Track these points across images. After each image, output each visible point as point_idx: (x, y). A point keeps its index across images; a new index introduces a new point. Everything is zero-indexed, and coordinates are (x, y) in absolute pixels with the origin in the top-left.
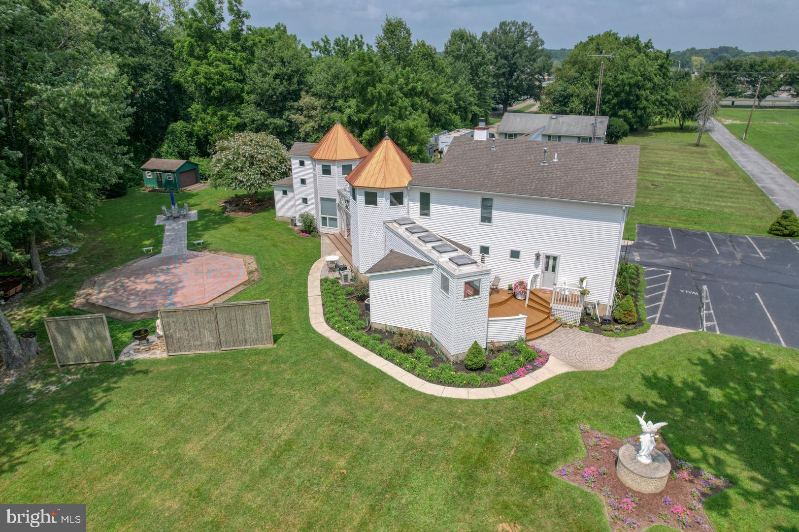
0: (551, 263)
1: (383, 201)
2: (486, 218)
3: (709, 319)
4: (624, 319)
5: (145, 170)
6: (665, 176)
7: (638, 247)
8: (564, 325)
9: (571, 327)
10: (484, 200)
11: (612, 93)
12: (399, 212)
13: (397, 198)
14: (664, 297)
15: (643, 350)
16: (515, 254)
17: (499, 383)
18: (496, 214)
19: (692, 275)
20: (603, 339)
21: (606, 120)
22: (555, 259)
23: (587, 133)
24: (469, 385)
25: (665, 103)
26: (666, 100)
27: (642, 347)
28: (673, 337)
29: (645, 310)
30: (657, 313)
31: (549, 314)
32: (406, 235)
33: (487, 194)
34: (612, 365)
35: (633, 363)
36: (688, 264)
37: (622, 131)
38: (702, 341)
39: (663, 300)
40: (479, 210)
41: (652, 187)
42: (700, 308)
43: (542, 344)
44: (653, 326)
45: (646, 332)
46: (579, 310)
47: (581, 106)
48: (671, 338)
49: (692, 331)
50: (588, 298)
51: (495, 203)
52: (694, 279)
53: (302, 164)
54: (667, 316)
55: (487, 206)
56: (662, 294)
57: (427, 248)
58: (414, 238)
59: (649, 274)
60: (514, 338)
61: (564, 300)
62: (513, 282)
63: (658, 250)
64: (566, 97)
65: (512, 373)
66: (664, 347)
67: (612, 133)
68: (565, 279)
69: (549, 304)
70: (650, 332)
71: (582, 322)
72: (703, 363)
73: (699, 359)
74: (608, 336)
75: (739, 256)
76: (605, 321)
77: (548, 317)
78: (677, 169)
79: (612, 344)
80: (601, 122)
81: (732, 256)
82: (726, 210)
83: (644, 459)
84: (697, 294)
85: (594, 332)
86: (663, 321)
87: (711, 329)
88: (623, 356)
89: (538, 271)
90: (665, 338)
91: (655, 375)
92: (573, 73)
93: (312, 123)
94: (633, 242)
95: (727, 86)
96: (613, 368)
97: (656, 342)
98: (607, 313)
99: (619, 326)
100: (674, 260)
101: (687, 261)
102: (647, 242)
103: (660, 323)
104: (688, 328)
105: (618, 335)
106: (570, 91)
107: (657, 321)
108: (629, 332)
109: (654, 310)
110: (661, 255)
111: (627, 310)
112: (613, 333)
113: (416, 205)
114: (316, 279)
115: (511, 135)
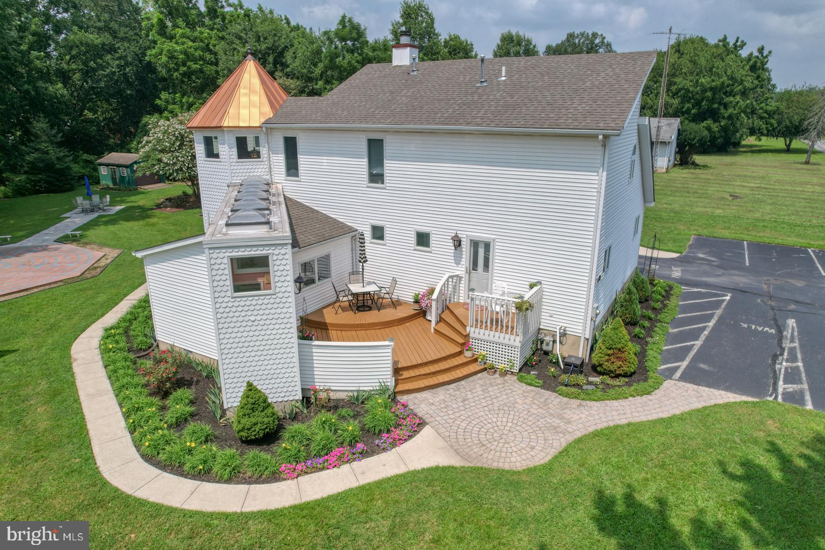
0: (481, 256)
1: (227, 152)
2: (376, 177)
3: (791, 376)
4: (607, 366)
5: (101, 165)
6: (752, 189)
7: (685, 261)
8: (490, 369)
9: (504, 373)
10: (370, 142)
11: (692, 101)
12: (254, 169)
14: (706, 333)
15: (627, 431)
16: (423, 239)
17: (275, 477)
18: (390, 166)
19: (770, 302)
20: (554, 399)
22: (487, 246)
25: (766, 115)
26: (766, 112)
27: (629, 425)
28: (705, 408)
29: (661, 352)
30: (683, 360)
31: (465, 344)
33: (375, 127)
34: (546, 460)
35: (593, 459)
36: (765, 287)
37: (698, 138)
38: (770, 422)
39: (703, 337)
40: (364, 162)
41: (730, 198)
42: (775, 357)
43: (426, 402)
44: (667, 383)
45: (649, 393)
46: (516, 341)
48: (698, 410)
49: (750, 399)
50: (544, 321)
52: (773, 309)
54: (702, 366)
56: (704, 328)
60: (368, 385)
62: (422, 289)
63: (717, 266)
66: (677, 428)
67: (685, 140)
68: (505, 284)
69: (464, 326)
70: (658, 393)
71: (526, 366)
73: (746, 464)
74: (567, 395)
76: (569, 367)
77: (460, 353)
78: (773, 183)
79: (568, 414)
80: (669, 125)
84: (773, 331)
85: (543, 387)
86: (691, 376)
87: (794, 397)
88: (579, 441)
89: (461, 270)
90: (687, 408)
91: (629, 498)
94: (678, 255)
96: (544, 466)
97: (665, 415)
98: (581, 353)
99: (597, 379)
101: (765, 284)
102: (701, 256)
103: (684, 378)
104: (743, 392)
105: (589, 397)
107: (678, 374)
108: (611, 392)
109: (680, 355)
110: (720, 272)
111: (617, 352)
112: (578, 392)
113: (279, 160)
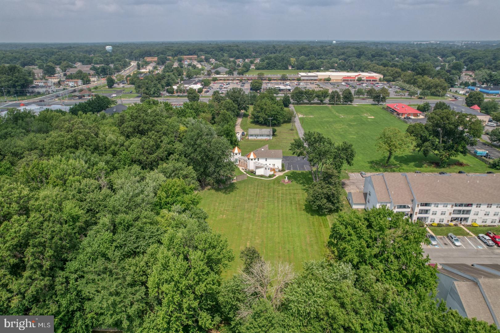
0: (274, 165)
1: (253, 160)
2: (266, 161)
8: (277, 172)
12: (255, 161)
13: (255, 159)
16: (270, 164)
20: (281, 172)
21: (271, 128)
23: (268, 134)
24: (270, 178)
32: (258, 164)
33: (266, 157)
35: (285, 174)
43: (275, 174)
55: (266, 159)
59: (285, 164)
61: (276, 169)
62: (271, 168)
63: (286, 161)
65: (274, 177)
84: (290, 166)
92: (259, 110)
94: (283, 161)
95: (300, 99)
98: (281, 170)
100: (288, 162)
101: (290, 162)
105: (283, 172)
106: (259, 115)
109: (286, 168)
111: (283, 169)
113: (257, 160)
114: (243, 171)
115: (252, 135)
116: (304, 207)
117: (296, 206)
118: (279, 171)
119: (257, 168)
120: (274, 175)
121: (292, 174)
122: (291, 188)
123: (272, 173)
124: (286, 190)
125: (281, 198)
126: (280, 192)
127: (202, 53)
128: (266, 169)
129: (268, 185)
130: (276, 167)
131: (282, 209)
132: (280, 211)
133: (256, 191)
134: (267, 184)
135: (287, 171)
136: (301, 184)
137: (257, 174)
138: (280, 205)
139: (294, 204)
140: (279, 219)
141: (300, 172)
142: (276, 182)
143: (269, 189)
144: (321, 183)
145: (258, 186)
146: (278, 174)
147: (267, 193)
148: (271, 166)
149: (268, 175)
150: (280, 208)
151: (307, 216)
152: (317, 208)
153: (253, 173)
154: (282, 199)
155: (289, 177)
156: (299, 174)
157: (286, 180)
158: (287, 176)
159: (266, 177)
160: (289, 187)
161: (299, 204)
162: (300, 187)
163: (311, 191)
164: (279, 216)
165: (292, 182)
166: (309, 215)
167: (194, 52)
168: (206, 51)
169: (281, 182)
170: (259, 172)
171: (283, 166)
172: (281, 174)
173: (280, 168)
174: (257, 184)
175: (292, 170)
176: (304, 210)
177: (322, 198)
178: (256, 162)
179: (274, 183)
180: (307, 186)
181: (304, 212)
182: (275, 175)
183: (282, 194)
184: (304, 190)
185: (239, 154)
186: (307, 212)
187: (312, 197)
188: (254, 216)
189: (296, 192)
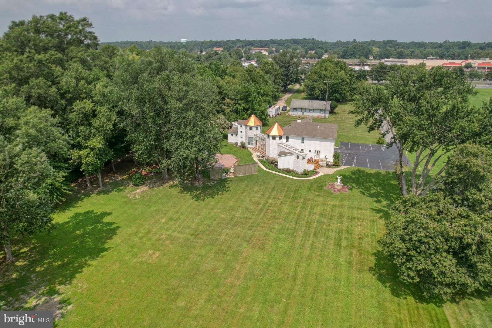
0: (318, 152)
1: (277, 139)
2: (303, 142)
3: (355, 164)
4: (336, 165)
6: (350, 124)
7: (340, 148)
8: (322, 167)
12: (281, 141)
13: (280, 138)
15: (339, 170)
16: (310, 151)
17: (311, 177)
18: (305, 141)
19: (353, 155)
20: (331, 169)
21: (330, 102)
23: (323, 108)
24: (305, 177)
28: (346, 168)
29: (341, 163)
32: (285, 147)
33: (303, 136)
34: (333, 173)
37: (335, 106)
39: (345, 161)
40: (301, 141)
42: (353, 162)
43: (318, 170)
45: (340, 167)
46: (326, 163)
47: (319, 92)
50: (327, 160)
51: (305, 139)
53: (241, 126)
55: (303, 139)
57: (292, 149)
58: (287, 148)
59: (342, 155)
60: (312, 169)
61: (322, 161)
62: (309, 158)
63: (345, 149)
64: (313, 88)
65: (313, 175)
66: (344, 170)
67: (332, 108)
69: (318, 162)
72: (352, 172)
75: (366, 150)
76: (331, 165)
77: (319, 165)
79: (333, 170)
80: (328, 104)
81: (364, 150)
82: (367, 136)
83: (339, 183)
84: (353, 159)
85: (329, 168)
86: (344, 165)
87: (355, 166)
88: (336, 171)
89: (316, 155)
92: (316, 78)
93: (230, 109)
94: (337, 147)
95: (382, 76)
97: (342, 169)
98: (332, 164)
99: (334, 166)
100: (349, 151)
101: (353, 152)
102: (342, 147)
104: (350, 166)
105: (334, 168)
106: (315, 85)
108: (337, 167)
109: (343, 163)
111: (336, 163)
112: (333, 168)
113: (285, 140)
114: (256, 160)
115: (295, 109)
116: (372, 261)
117: (351, 254)
118: (327, 165)
119: (281, 154)
120: (314, 172)
121: (354, 173)
122: (346, 203)
123: (311, 167)
124: (334, 206)
125: (315, 225)
126: (318, 210)
127: (273, 45)
128: (298, 157)
129: (296, 191)
130: (322, 156)
131: (309, 258)
132: (303, 265)
133: (263, 202)
134: (294, 188)
135: (343, 167)
136: (371, 196)
137: (280, 166)
138: (308, 246)
139: (346, 248)
140: (292, 289)
141: (373, 171)
142: (315, 185)
143: (294, 198)
144: (438, 201)
145: (273, 189)
146: (322, 172)
147: (286, 208)
148: (312, 155)
149: (300, 171)
150: (306, 253)
151: (378, 292)
152: (417, 279)
153: (273, 163)
154: (316, 228)
155: (346, 180)
156: (371, 174)
157: (338, 184)
158: (340, 175)
159: (295, 174)
160: (343, 200)
161: (360, 250)
162: (369, 202)
163: (399, 219)
164: (294, 278)
165: (351, 189)
166: (386, 293)
167: (265, 44)
168: (279, 44)
169: (325, 188)
170: (284, 163)
171: (336, 156)
172: (331, 171)
173: (331, 159)
174: (272, 186)
175: (355, 167)
176: (371, 269)
177: (437, 250)
178: (282, 144)
179: (309, 189)
180: (385, 203)
181: (370, 279)
182: (317, 173)
183: (322, 215)
184: (378, 211)
185: (257, 128)
186: (381, 278)
187: (403, 239)
188: (227, 266)
189: (355, 213)
